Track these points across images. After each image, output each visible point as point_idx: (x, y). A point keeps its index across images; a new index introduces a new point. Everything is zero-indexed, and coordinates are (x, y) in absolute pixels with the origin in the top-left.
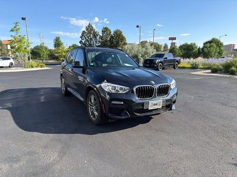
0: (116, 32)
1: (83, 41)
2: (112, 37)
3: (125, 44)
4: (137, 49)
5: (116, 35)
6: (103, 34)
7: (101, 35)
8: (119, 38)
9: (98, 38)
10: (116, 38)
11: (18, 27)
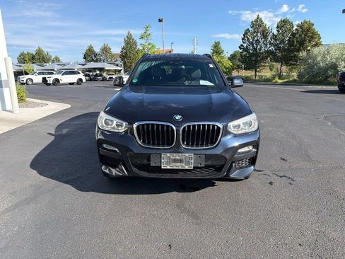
0: (301, 26)
1: (245, 45)
2: (293, 35)
3: (317, 45)
4: (338, 53)
5: (300, 30)
6: (278, 31)
7: (276, 33)
8: (305, 35)
9: (269, 38)
10: (300, 36)
11: (148, 32)
